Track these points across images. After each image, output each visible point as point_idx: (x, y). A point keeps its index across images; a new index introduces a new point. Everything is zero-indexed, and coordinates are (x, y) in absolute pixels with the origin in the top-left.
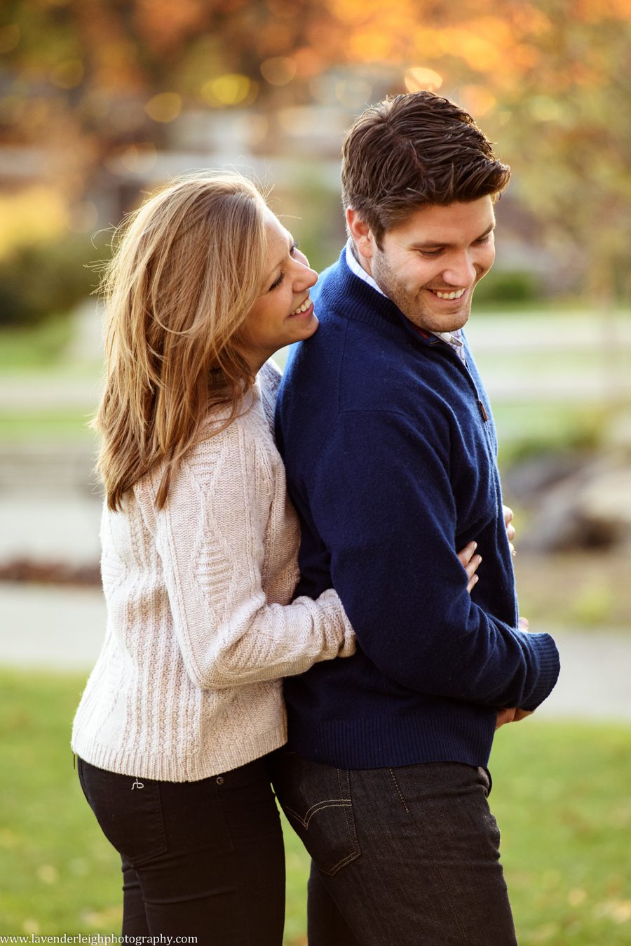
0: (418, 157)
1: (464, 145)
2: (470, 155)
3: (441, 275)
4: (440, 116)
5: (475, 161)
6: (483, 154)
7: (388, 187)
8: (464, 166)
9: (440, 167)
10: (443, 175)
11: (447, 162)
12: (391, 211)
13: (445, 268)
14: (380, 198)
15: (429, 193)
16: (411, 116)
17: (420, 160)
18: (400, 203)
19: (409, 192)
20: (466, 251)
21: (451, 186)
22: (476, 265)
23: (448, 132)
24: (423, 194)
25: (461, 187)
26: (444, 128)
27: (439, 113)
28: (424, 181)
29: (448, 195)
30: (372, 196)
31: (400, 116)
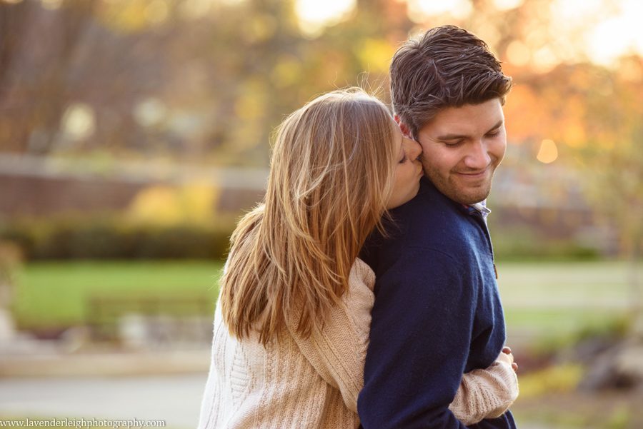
0: (438, 72)
1: (474, 62)
2: (478, 68)
3: (463, 160)
4: (457, 42)
5: (481, 73)
6: (489, 68)
7: (416, 95)
8: (472, 77)
9: (454, 78)
10: (456, 84)
11: (459, 74)
12: (418, 113)
13: (465, 155)
14: (411, 103)
15: (446, 99)
16: (436, 42)
17: (441, 74)
18: (425, 106)
19: (431, 98)
20: (481, 142)
21: (461, 92)
22: (489, 153)
23: (462, 53)
24: (441, 99)
25: (469, 94)
26: (459, 50)
27: (458, 40)
28: (443, 90)
29: (459, 99)
30: (406, 103)
31: (428, 43)
